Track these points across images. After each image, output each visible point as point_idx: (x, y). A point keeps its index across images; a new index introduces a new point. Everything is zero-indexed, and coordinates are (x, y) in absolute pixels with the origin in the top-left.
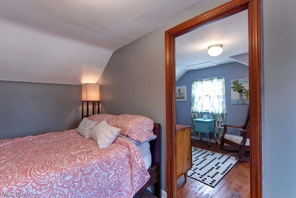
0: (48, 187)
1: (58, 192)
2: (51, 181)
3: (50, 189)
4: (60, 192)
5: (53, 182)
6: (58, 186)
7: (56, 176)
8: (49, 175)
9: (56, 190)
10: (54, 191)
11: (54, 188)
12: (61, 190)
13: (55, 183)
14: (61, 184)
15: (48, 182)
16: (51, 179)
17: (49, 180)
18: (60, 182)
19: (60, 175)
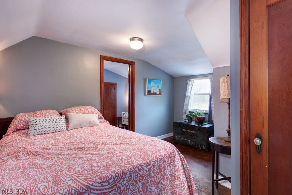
0: (124, 168)
1: (126, 161)
2: (119, 168)
3: (125, 166)
4: (126, 160)
5: (119, 166)
6: (122, 162)
7: (115, 166)
8: (114, 171)
9: (125, 163)
10: (126, 163)
11: (124, 164)
12: (124, 160)
13: (120, 165)
14: (120, 161)
15: (121, 170)
16: (118, 168)
17: (119, 170)
18: (119, 162)
19: (114, 164)
